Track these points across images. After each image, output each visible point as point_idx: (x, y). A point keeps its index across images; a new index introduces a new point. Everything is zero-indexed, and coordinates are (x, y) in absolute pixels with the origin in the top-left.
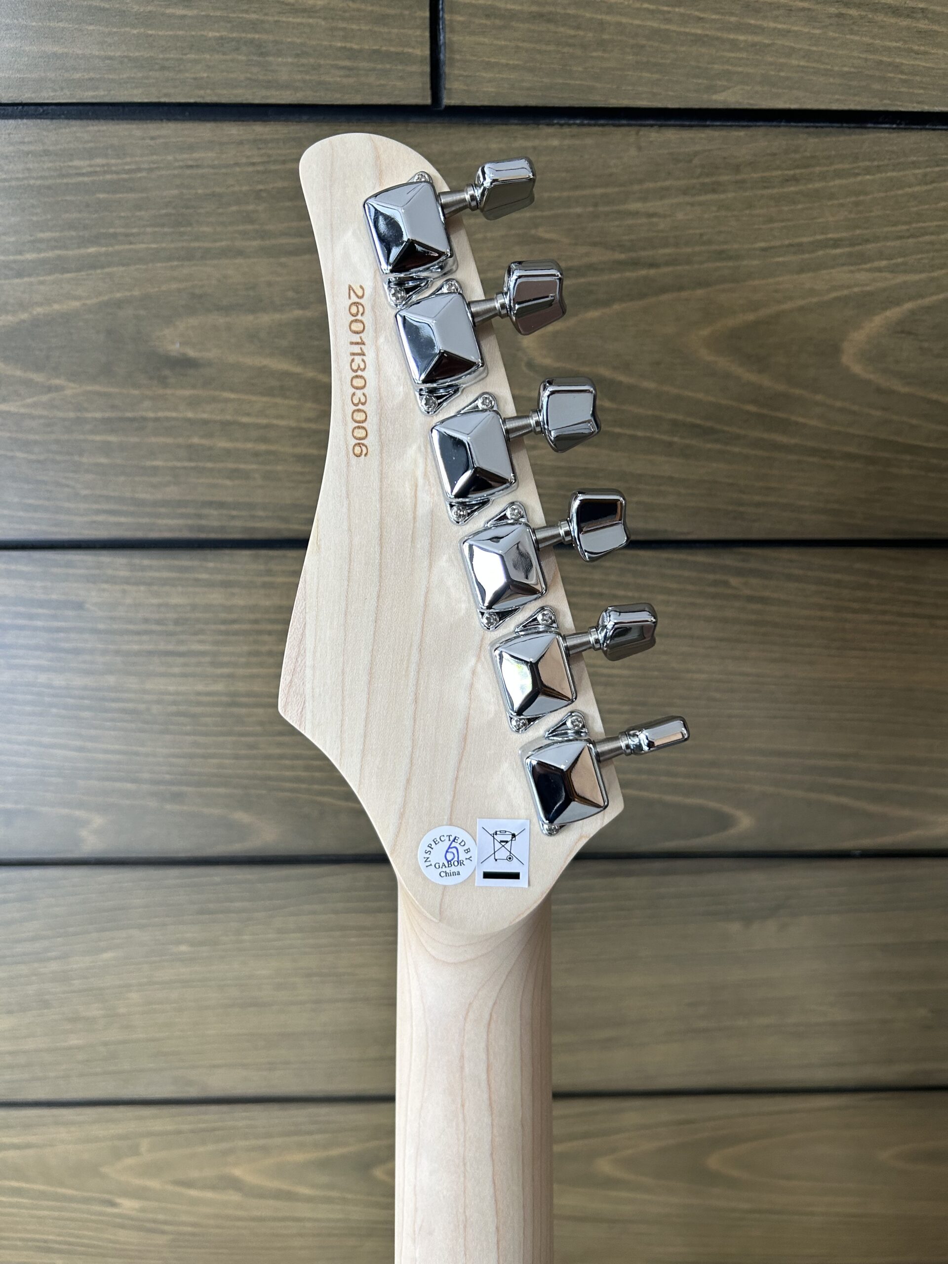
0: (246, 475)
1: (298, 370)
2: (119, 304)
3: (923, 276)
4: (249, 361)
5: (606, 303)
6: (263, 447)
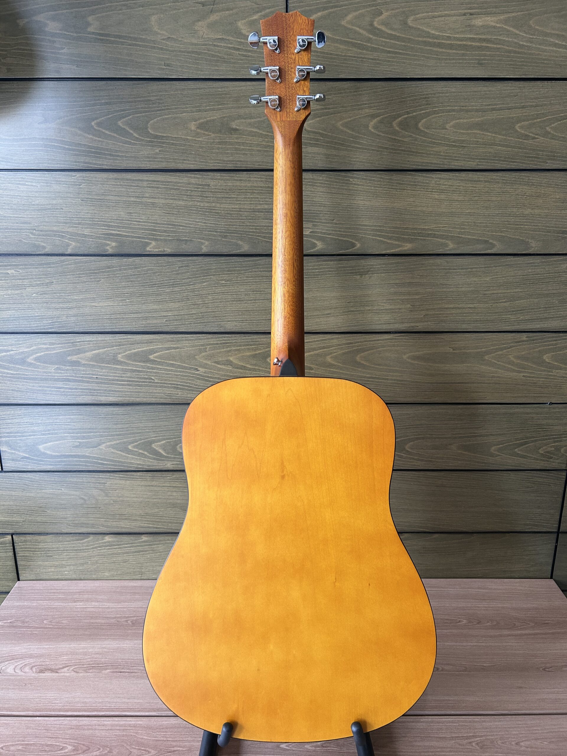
0: (246, 154)
1: (259, 131)
2: (224, 117)
3: (384, 111)
4: (249, 129)
5: (320, 117)
6: (250, 148)
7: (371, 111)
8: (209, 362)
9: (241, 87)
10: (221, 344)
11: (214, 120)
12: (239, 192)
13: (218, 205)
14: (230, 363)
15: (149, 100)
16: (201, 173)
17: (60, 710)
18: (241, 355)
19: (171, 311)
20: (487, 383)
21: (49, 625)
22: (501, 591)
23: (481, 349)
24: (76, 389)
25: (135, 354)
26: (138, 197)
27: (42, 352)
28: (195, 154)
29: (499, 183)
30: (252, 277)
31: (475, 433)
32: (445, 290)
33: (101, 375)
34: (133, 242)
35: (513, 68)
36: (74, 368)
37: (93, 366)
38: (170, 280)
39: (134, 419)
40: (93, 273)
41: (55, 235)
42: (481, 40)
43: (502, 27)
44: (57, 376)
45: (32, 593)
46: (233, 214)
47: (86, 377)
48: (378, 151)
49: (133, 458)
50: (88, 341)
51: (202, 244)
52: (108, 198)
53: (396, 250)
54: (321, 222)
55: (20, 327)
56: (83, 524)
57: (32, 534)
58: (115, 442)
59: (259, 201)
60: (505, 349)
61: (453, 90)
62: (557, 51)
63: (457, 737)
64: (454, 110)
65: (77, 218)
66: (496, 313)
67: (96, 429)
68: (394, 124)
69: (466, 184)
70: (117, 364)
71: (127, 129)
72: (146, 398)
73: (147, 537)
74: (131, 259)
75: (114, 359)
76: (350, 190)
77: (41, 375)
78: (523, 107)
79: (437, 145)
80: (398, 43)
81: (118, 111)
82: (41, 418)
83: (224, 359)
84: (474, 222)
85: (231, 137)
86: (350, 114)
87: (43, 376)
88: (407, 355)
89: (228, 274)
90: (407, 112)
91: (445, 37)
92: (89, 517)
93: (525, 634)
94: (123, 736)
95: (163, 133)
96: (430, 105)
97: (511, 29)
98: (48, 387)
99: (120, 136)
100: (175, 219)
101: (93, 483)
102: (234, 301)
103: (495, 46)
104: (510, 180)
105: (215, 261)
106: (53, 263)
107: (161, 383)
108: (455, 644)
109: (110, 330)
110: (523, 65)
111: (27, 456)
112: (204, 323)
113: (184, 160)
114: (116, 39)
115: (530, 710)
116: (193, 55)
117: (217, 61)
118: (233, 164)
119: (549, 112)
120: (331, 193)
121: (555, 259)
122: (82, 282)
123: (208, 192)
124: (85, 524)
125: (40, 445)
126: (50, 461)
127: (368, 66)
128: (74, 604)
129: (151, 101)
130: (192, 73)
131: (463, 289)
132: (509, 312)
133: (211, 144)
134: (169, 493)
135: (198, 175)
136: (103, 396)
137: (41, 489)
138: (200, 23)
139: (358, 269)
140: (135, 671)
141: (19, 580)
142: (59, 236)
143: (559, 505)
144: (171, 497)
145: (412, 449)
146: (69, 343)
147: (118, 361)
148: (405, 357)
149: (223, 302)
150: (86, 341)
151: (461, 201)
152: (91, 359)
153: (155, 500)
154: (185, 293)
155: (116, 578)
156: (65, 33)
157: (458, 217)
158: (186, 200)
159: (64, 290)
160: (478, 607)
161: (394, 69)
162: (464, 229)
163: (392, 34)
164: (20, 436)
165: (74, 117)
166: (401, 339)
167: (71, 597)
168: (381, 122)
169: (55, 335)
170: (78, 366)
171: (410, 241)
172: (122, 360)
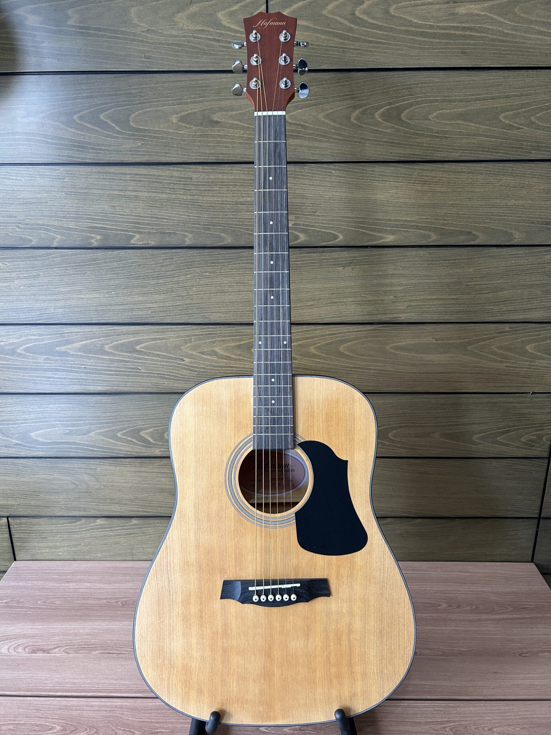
0: (228, 147)
1: (240, 123)
3: (366, 102)
4: (230, 122)
5: (302, 109)
6: (232, 141)
7: (353, 102)
8: (194, 353)
9: (222, 79)
10: (206, 334)
11: (195, 113)
12: (222, 185)
13: (201, 198)
14: (215, 353)
15: (131, 93)
16: (183, 166)
17: (50, 691)
18: (226, 345)
19: (156, 302)
20: (469, 373)
21: (43, 605)
22: (482, 575)
23: (464, 339)
24: (65, 378)
25: (122, 345)
26: (121, 190)
27: (31, 343)
28: (177, 147)
29: (482, 173)
30: (235, 269)
31: (457, 422)
32: (427, 281)
33: (89, 365)
34: (117, 235)
35: (497, 57)
36: (62, 358)
37: (81, 356)
38: (155, 272)
39: (122, 408)
40: (79, 266)
41: (41, 229)
42: (465, 29)
43: (486, 15)
44: (47, 366)
45: (27, 573)
46: (216, 207)
47: (75, 368)
48: (361, 143)
49: (122, 445)
50: (76, 332)
51: (186, 236)
52: (91, 191)
53: (379, 242)
54: (303, 215)
55: (9, 319)
56: (76, 507)
57: (27, 517)
58: (104, 430)
59: (242, 194)
60: (488, 340)
61: (436, 80)
62: (543, 39)
63: (432, 722)
64: (437, 101)
65: (62, 211)
66: (478, 304)
67: (85, 417)
68: (377, 115)
69: (449, 175)
70: (104, 355)
71: (109, 122)
72: (134, 387)
73: (137, 520)
74: (116, 252)
75: (101, 350)
76: (332, 182)
77: (31, 365)
78: (507, 97)
79: (420, 136)
80: (379, 32)
81: (99, 105)
82: (32, 407)
83: (209, 349)
84: (457, 214)
85: (213, 130)
86: (332, 105)
87: (33, 366)
88: (390, 346)
89: (212, 266)
90: (390, 102)
91: (428, 26)
92: (81, 501)
93: (504, 619)
94: (109, 717)
95: (146, 126)
96: (412, 95)
97: (496, 17)
98: (37, 377)
99: (102, 129)
100: (158, 212)
101: (84, 468)
102: (218, 293)
103: (479, 34)
104: (494, 171)
105: (199, 253)
106: (40, 256)
107: (148, 373)
108: (434, 628)
109: (96, 322)
110: (508, 54)
111: (20, 442)
112: (189, 314)
113: (166, 153)
114: (96, 32)
115: (505, 695)
116: (173, 47)
117: (198, 53)
118: (215, 157)
119: (534, 102)
120: (313, 185)
121: (538, 250)
122: (68, 275)
123: (191, 184)
124: (77, 507)
125: (31, 432)
126: (42, 448)
127: (350, 57)
128: (67, 585)
129: (132, 93)
130: (173, 65)
131: (446, 281)
132: (492, 303)
133: (193, 137)
134: (158, 479)
135: (180, 168)
136: (91, 385)
137: (33, 474)
138: (180, 14)
139: (341, 261)
140: (123, 652)
141: (15, 560)
142: (45, 229)
143: (541, 492)
144: (160, 483)
145: (394, 437)
146: (57, 334)
147: (106, 351)
148: (388, 347)
149: (207, 293)
150: (74, 332)
151: (444, 192)
152: (79, 350)
153: (144, 485)
154: (169, 284)
155: (108, 559)
156: (46, 26)
157: (441, 208)
158: (169, 193)
159: (51, 283)
160: (459, 591)
161: (377, 59)
162: (446, 220)
163: (373, 24)
164: (12, 424)
165: (56, 111)
166: (384, 330)
167: (64, 577)
168: (363, 113)
169: (44, 326)
170: (67, 357)
171: (392, 233)
172: (109, 350)
